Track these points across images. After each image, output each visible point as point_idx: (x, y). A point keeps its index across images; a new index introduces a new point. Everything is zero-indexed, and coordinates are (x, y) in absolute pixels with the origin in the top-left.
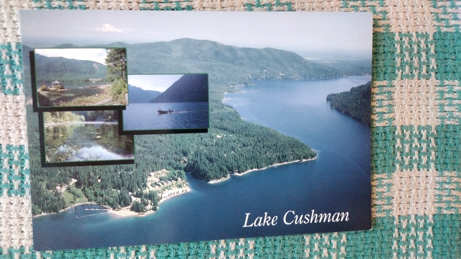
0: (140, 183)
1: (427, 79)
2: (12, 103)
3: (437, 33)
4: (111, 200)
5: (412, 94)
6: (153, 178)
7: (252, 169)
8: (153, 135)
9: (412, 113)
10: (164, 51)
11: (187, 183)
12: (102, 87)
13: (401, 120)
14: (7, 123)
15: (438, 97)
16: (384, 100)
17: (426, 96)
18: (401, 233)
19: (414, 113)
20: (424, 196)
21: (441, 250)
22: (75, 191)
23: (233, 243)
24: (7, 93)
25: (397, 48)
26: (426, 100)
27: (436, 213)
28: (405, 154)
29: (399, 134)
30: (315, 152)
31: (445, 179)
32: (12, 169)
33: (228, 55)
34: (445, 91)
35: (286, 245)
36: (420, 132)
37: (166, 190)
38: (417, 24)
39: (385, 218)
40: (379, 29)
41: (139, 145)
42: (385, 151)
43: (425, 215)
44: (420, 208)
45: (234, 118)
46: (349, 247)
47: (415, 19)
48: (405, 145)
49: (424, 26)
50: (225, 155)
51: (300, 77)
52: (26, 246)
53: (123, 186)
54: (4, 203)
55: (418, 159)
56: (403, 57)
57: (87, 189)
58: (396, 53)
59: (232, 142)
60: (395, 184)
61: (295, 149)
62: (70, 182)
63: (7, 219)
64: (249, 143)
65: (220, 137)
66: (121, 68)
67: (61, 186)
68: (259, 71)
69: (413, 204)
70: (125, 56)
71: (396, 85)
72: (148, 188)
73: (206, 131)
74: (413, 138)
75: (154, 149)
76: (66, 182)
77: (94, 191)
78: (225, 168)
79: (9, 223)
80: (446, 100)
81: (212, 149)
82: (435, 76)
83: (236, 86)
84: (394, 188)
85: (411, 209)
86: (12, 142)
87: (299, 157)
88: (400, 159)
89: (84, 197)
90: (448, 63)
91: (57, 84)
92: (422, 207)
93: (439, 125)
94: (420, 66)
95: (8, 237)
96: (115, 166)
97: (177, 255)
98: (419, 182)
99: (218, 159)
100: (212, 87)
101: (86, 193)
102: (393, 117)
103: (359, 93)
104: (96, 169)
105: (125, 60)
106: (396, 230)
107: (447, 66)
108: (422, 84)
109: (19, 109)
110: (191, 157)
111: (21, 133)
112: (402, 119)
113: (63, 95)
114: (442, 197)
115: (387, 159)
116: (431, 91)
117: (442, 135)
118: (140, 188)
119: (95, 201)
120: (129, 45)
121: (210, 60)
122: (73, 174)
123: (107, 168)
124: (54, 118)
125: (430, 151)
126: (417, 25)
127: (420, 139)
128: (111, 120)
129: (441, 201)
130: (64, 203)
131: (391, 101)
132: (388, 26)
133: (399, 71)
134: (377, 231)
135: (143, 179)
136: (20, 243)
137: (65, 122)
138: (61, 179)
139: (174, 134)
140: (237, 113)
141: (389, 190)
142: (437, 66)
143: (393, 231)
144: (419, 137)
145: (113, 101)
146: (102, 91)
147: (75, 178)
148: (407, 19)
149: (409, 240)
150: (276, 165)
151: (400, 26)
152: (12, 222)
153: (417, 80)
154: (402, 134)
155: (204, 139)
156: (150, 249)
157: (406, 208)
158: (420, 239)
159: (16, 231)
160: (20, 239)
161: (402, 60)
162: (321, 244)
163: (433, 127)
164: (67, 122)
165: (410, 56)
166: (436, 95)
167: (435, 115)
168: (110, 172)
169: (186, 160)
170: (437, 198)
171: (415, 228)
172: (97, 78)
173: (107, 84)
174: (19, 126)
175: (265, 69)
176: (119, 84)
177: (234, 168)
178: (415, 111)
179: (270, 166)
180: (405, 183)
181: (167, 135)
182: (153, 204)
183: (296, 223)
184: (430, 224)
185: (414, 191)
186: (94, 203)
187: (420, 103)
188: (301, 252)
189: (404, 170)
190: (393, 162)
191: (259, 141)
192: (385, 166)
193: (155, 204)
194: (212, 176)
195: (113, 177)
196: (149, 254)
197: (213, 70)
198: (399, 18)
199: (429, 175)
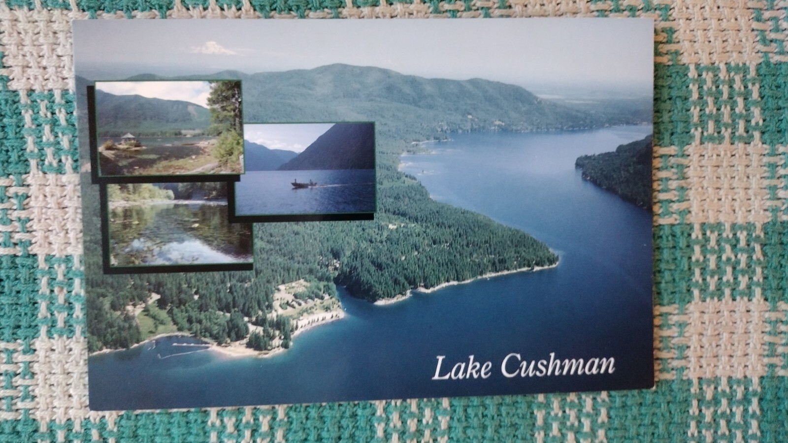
0: (262, 302)
1: (746, 143)
2: (54, 187)
3: (763, 65)
4: (215, 329)
5: (719, 170)
6: (283, 294)
7: (448, 281)
8: (283, 223)
9: (720, 202)
10: (304, 86)
11: (340, 304)
12: (202, 144)
13: (701, 214)
14: (46, 219)
15: (765, 175)
16: (670, 179)
17: (745, 172)
18: (703, 408)
19: (725, 202)
20: (744, 345)
21: (776, 439)
22: (156, 313)
23: (413, 420)
24: (46, 171)
25: (693, 91)
26: (745, 179)
27: (765, 374)
28: (708, 272)
29: (697, 237)
30: (556, 255)
31: (780, 316)
32: (53, 295)
33: (408, 92)
34: (778, 164)
35: (502, 424)
36: (735, 235)
37: (305, 314)
38: (728, 49)
39: (676, 382)
40: (661, 58)
41: (261, 238)
42: (673, 267)
43: (745, 377)
44: (736, 365)
45: (418, 197)
46: (612, 431)
47: (724, 41)
48: (708, 256)
49: (740, 52)
50: (403, 258)
51: (530, 128)
52: (75, 418)
53: (234, 307)
54: (41, 349)
55: (732, 280)
56: (703, 105)
57: (176, 310)
58: (691, 99)
59: (415, 235)
60: (693, 324)
61: (522, 249)
62: (149, 299)
63: (46, 375)
64: (442, 239)
65: (395, 227)
66: (232, 113)
67: (134, 305)
68: (460, 117)
69: (725, 359)
70: (240, 93)
71: (692, 154)
72: (276, 311)
73: (370, 217)
74: (723, 244)
75: (286, 246)
76: (143, 299)
77: (187, 314)
78: (402, 279)
79: (48, 382)
80: (781, 179)
81: (381, 247)
82: (761, 137)
83: (421, 143)
84: (690, 330)
85: (721, 367)
86: (54, 250)
87: (529, 262)
88: (700, 281)
89: (172, 323)
90: (784, 115)
91: (129, 139)
92: (739, 364)
93: (768, 223)
94: (734, 121)
95: (47, 404)
96: (222, 273)
97: (320, 439)
98: (734, 321)
99: (391, 264)
100: (381, 145)
101: (175, 317)
102: (688, 208)
103: (632, 154)
104: (191, 278)
105: (240, 100)
106: (695, 403)
107: (782, 120)
108: (738, 152)
109: (65, 196)
110: (345, 260)
111: (69, 235)
112: (703, 211)
113: (139, 157)
114: (776, 346)
115: (677, 279)
116: (755, 164)
117: (775, 239)
118: (262, 310)
119: (190, 329)
120: (245, 75)
121: (379, 99)
122: (155, 285)
123: (208, 276)
124: (125, 195)
125: (753, 266)
126: (728, 52)
127: (735, 246)
128: (216, 199)
129: (773, 354)
130: (139, 333)
131: (683, 181)
132: (677, 53)
133: (696, 129)
134: (660, 404)
135: (267, 295)
136: (66, 413)
137: (143, 200)
138: (135, 293)
139: (318, 223)
140: (423, 187)
141: (681, 334)
142: (764, 120)
143: (688, 406)
144: (734, 242)
145: (220, 166)
146: (203, 150)
147: (158, 293)
148: (710, 42)
149: (717, 420)
150: (489, 275)
151: (698, 53)
152: (53, 380)
153: (729, 145)
154: (703, 238)
155: (367, 231)
156: (276, 428)
157: (713, 365)
158: (738, 418)
159: (59, 394)
160: (67, 408)
161: (703, 112)
162: (563, 424)
163: (759, 225)
164: (146, 201)
165: (715, 103)
166: (763, 171)
167: (761, 205)
168: (214, 283)
169: (338, 266)
170: (766, 347)
171: (728, 399)
172: (194, 129)
173: (210, 139)
174: (65, 225)
175: (470, 114)
176: (230, 139)
177: (418, 280)
178: (726, 198)
179: (479, 277)
180: (710, 322)
181: (307, 224)
182: (283, 337)
183: (523, 375)
184: (755, 394)
185: (725, 336)
186: (186, 334)
187: (735, 185)
188: (528, 437)
189: (708, 300)
190: (689, 286)
191: (460, 235)
192: (675, 292)
193: (287, 338)
194: (380, 293)
195: (218, 292)
196: (273, 435)
197: (383, 117)
198: (696, 40)
199: (752, 308)
